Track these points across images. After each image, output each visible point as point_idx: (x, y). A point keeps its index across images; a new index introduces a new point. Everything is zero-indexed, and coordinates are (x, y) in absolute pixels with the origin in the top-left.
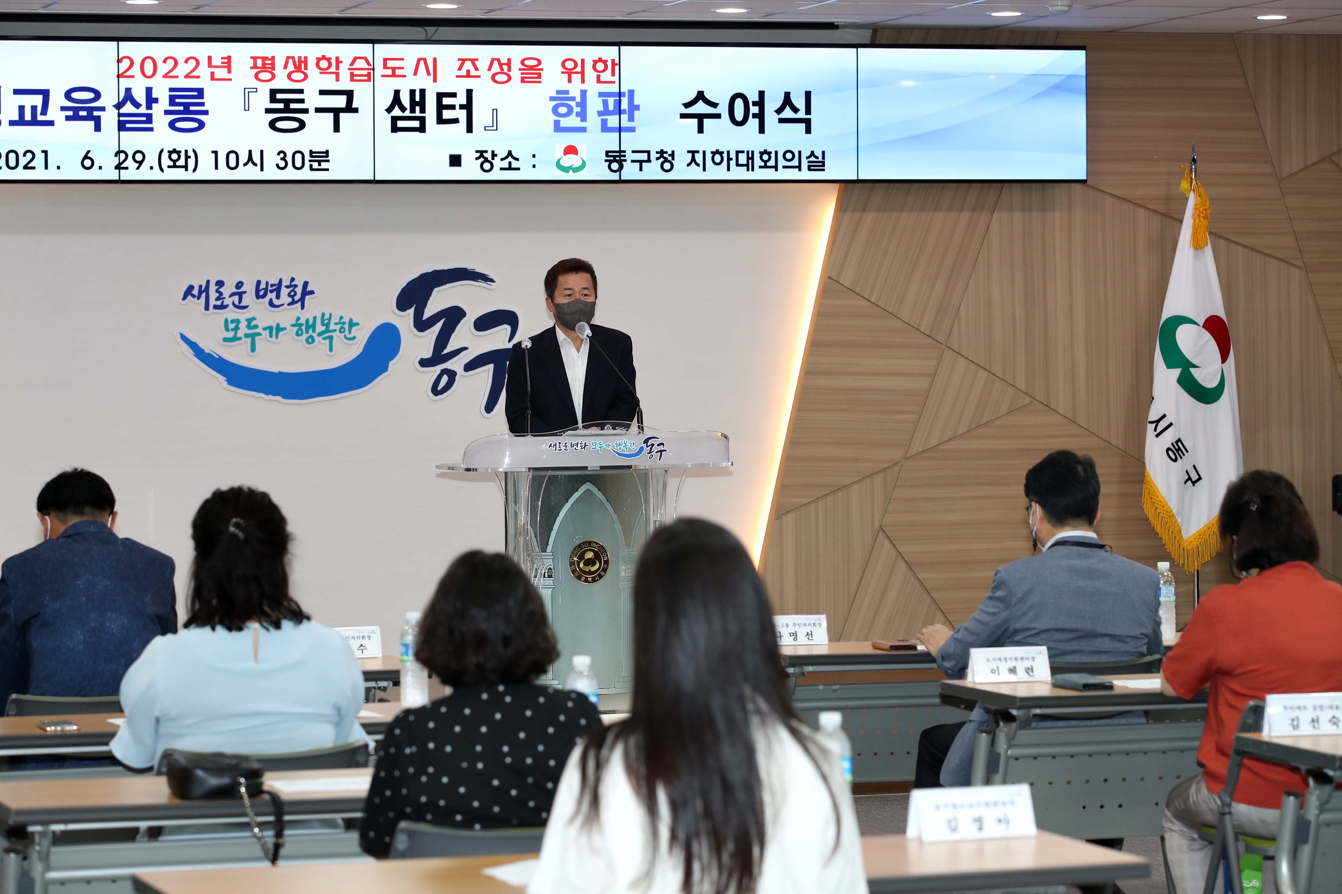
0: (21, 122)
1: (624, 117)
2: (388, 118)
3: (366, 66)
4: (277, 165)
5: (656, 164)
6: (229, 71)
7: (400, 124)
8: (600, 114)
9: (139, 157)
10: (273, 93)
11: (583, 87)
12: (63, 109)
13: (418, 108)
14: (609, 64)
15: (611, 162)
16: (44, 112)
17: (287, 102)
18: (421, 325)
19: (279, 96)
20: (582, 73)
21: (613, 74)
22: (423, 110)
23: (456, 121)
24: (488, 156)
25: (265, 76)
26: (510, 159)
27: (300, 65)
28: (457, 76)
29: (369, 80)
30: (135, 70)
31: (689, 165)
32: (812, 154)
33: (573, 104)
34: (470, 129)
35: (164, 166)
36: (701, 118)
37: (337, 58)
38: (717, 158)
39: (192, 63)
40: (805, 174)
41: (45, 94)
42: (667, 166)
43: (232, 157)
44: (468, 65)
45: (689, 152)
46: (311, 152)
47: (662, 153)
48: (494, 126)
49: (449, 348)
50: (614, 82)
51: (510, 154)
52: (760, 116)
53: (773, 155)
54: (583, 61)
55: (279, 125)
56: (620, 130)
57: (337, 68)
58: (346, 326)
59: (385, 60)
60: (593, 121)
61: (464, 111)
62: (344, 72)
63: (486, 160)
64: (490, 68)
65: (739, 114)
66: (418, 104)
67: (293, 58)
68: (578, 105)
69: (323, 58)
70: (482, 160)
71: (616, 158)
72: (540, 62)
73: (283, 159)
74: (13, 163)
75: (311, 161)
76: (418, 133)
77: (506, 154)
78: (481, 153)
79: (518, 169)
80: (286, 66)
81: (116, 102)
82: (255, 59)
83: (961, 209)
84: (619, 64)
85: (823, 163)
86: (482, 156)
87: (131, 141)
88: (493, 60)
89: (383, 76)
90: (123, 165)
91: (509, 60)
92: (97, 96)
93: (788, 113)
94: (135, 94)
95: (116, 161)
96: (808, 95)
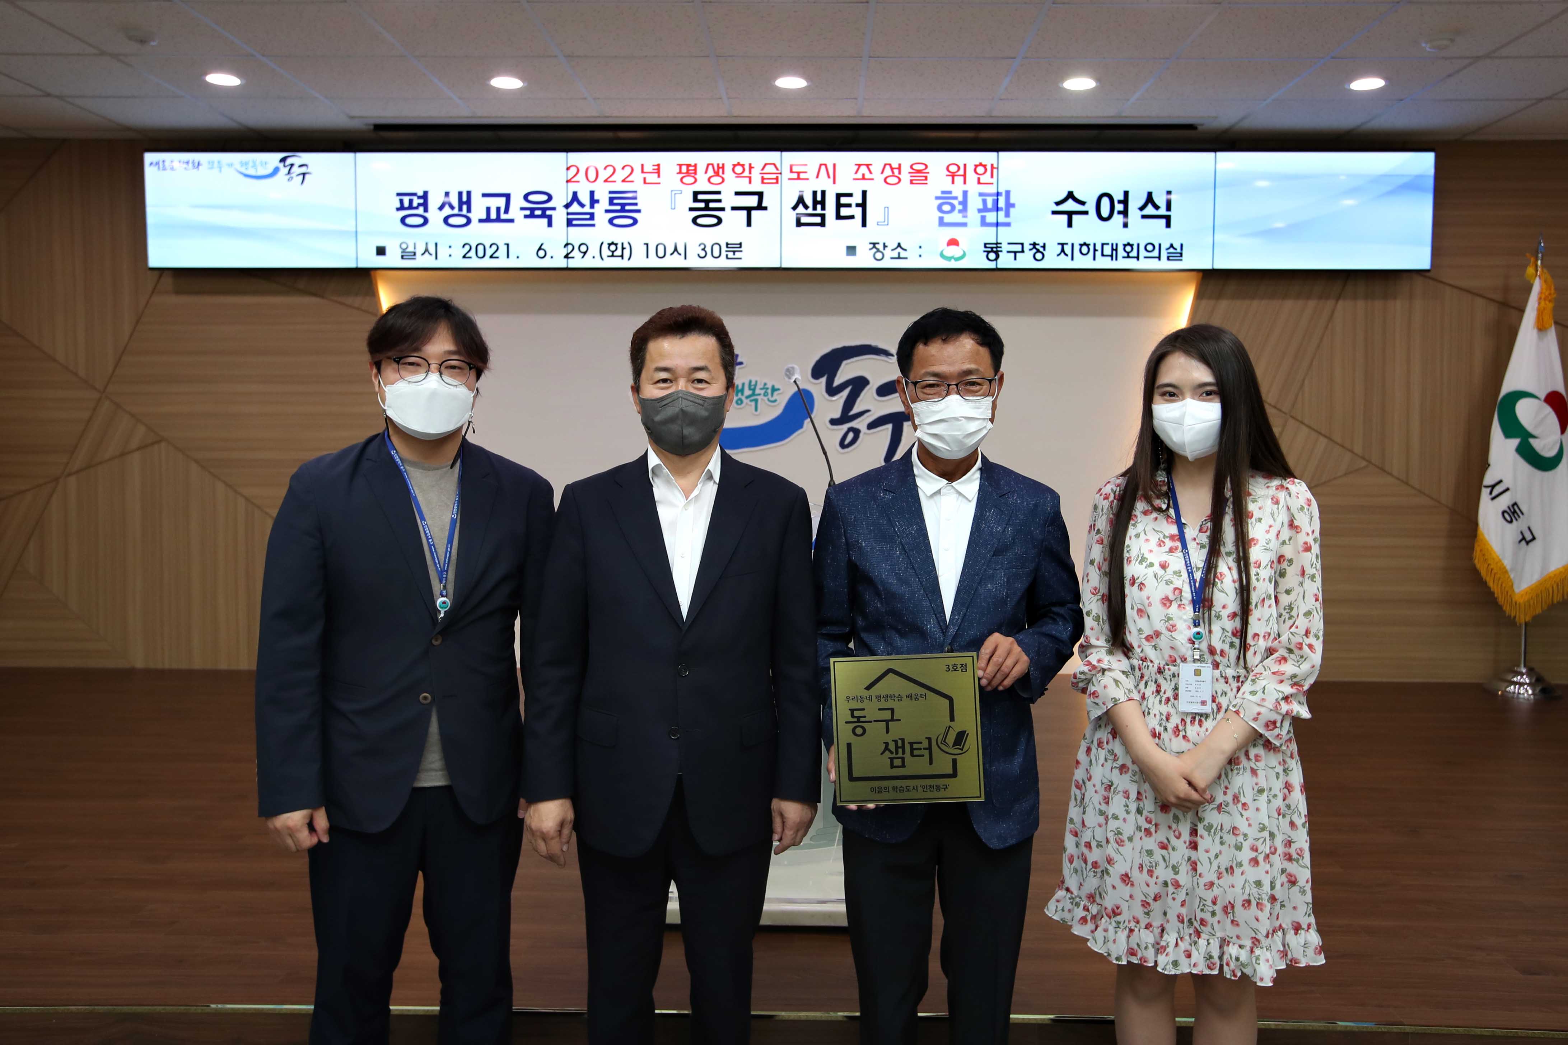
0: (488, 220)
1: (1001, 214)
2: (793, 215)
3: (775, 171)
4: (699, 255)
5: (1029, 254)
6: (659, 176)
8: (980, 211)
9: (583, 248)
10: (696, 194)
11: (965, 188)
12: (522, 209)
13: (819, 207)
14: (989, 168)
15: (988, 252)
16: (507, 211)
17: (707, 202)
18: (832, 391)
19: (700, 197)
20: (964, 176)
21: (992, 176)
22: (823, 208)
23: (852, 217)
24: (880, 247)
25: (689, 180)
26: (899, 249)
27: (719, 170)
28: (854, 179)
29: (777, 183)
30: (581, 176)
31: (1058, 255)
32: (1172, 246)
33: (955, 202)
34: (864, 224)
35: (604, 255)
36: (1070, 214)
37: (750, 165)
38: (1085, 249)
39: (628, 170)
40: (1164, 264)
41: (508, 196)
42: (1039, 256)
43: (661, 248)
44: (863, 169)
45: (1059, 244)
46: (727, 244)
47: (1034, 245)
48: (885, 222)
49: (856, 410)
50: (992, 184)
51: (899, 245)
52: (1125, 213)
53: (1135, 247)
54: (965, 165)
55: (699, 221)
56: (997, 225)
57: (750, 173)
58: (769, 391)
59: (791, 166)
60: (973, 216)
61: (860, 209)
62: (756, 176)
63: (878, 250)
64: (882, 173)
65: (1105, 211)
66: (819, 203)
67: (713, 165)
68: (960, 203)
69: (739, 164)
70: (874, 250)
71: (993, 249)
72: (926, 166)
73: (703, 249)
74: (481, 254)
75: (727, 251)
76: (819, 228)
77: (896, 245)
78: (874, 244)
79: (906, 258)
80: (706, 172)
81: (565, 203)
82: (680, 166)
83: (1308, 298)
84: (998, 168)
85: (1181, 254)
86: (874, 247)
87: (577, 235)
88: (885, 165)
89: (790, 179)
90: (570, 256)
91: (900, 165)
92: (550, 198)
93: (1150, 210)
94: (580, 196)
95: (564, 252)
96: (1169, 192)
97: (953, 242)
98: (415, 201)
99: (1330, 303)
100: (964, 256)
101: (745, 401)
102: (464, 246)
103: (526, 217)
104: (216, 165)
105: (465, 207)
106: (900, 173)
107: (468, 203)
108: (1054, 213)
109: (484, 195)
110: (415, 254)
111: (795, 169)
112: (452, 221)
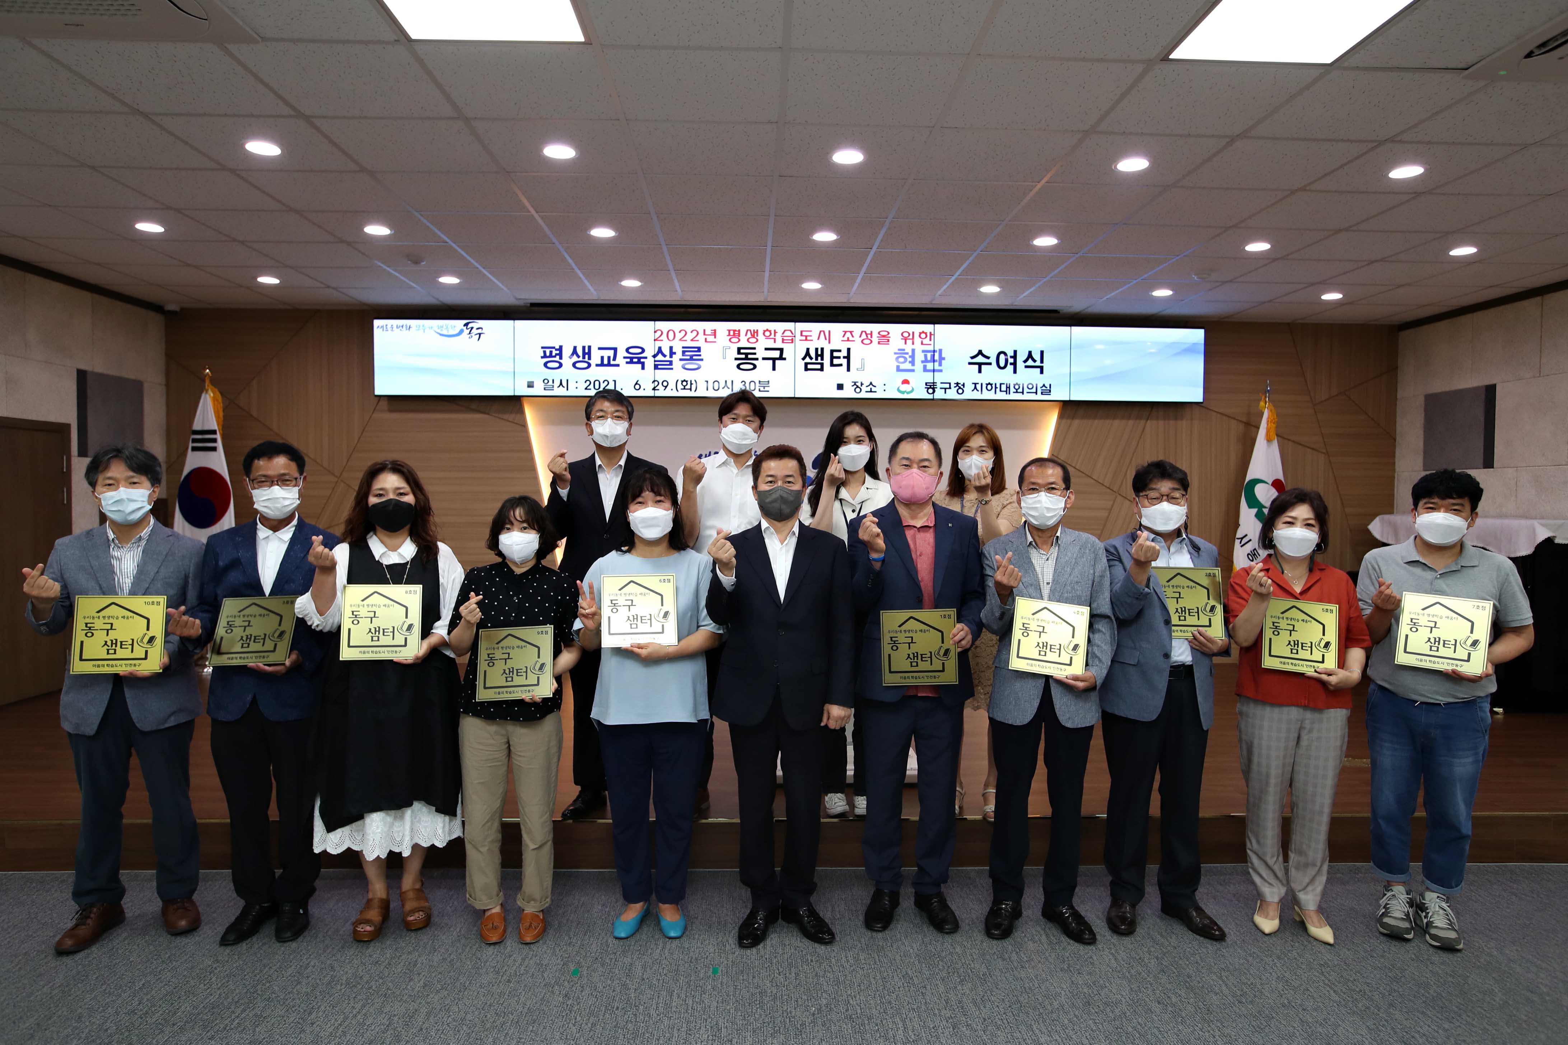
0: (602, 365)
1: (936, 364)
2: (803, 363)
3: (791, 335)
5: (954, 390)
6: (715, 337)
7: (809, 366)
8: (923, 362)
9: (665, 384)
10: (739, 349)
11: (913, 347)
12: (625, 358)
13: (819, 358)
14: (928, 334)
15: (928, 388)
16: (614, 359)
17: (747, 354)
19: (742, 351)
20: (913, 339)
21: (930, 340)
22: (822, 359)
23: (841, 365)
24: (859, 385)
25: (735, 340)
26: (871, 386)
27: (754, 334)
28: (842, 341)
29: (792, 342)
30: (664, 337)
31: (973, 391)
32: (1044, 385)
33: (907, 356)
34: (848, 370)
35: (679, 388)
36: (980, 365)
37: (775, 330)
38: (989, 387)
39: (695, 333)
40: (1040, 397)
41: (615, 350)
42: (960, 391)
43: (716, 384)
44: (848, 335)
45: (973, 384)
46: (760, 382)
47: (957, 384)
48: (862, 368)
50: (930, 345)
51: (871, 383)
52: (1014, 364)
53: (1021, 386)
54: (913, 333)
55: (742, 367)
56: (934, 371)
57: (775, 336)
59: (802, 332)
60: (919, 366)
61: (846, 360)
62: (779, 338)
63: (858, 387)
64: (860, 337)
65: (1002, 363)
66: (819, 355)
67: (750, 330)
68: (910, 357)
69: (767, 330)
70: (855, 386)
71: (931, 387)
72: (889, 333)
75: (760, 386)
76: (819, 372)
77: (869, 384)
78: (855, 383)
79: (876, 392)
80: (746, 335)
81: (653, 354)
82: (729, 331)
83: (1129, 418)
84: (934, 335)
85: (1050, 391)
87: (661, 375)
88: (862, 332)
89: (801, 340)
90: (656, 389)
91: (871, 332)
92: (643, 351)
93: (1030, 363)
94: (663, 350)
95: (652, 386)
96: (1042, 353)
97: (906, 382)
98: (554, 352)
99: (1143, 422)
102: (586, 382)
104: (421, 327)
105: (587, 356)
107: (589, 353)
108: (970, 363)
109: (600, 349)
110: (553, 387)
111: (804, 333)
112: (578, 365)
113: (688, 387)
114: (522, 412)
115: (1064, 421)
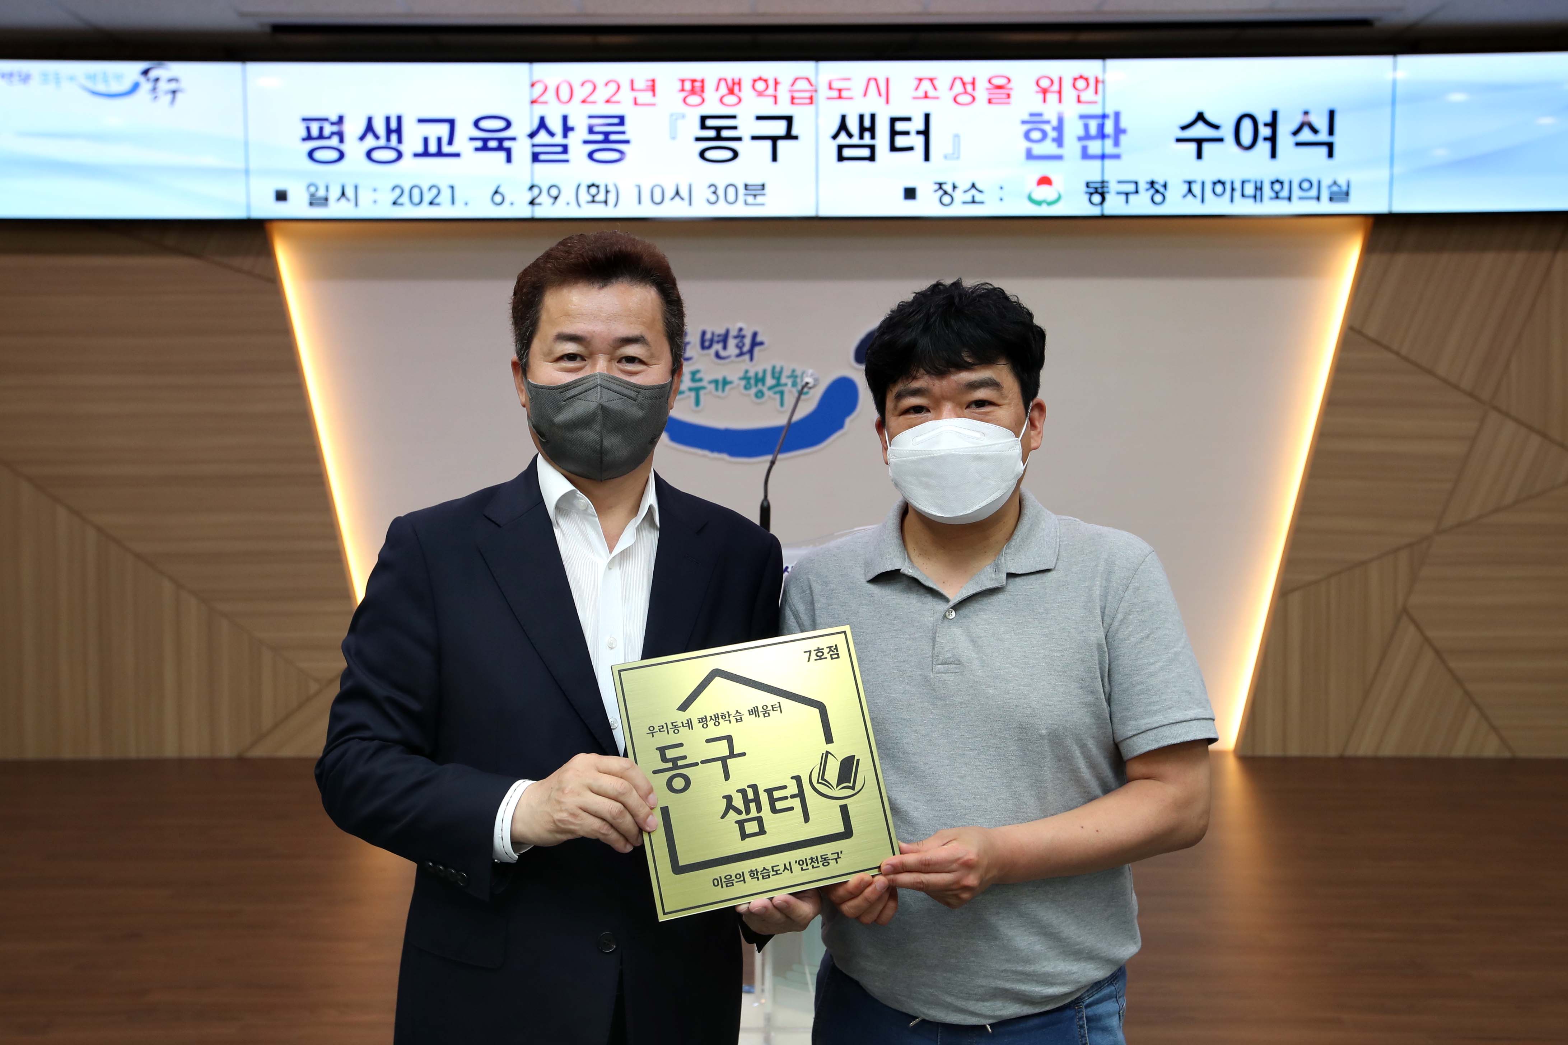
0: (426, 154)
1: (1109, 143)
2: (833, 146)
3: (809, 87)
4: (708, 201)
5: (1145, 196)
6: (654, 95)
7: (847, 153)
8: (1080, 139)
10: (703, 119)
11: (1061, 108)
12: (472, 139)
13: (867, 135)
14: (1092, 82)
15: (1091, 194)
16: (450, 142)
17: (718, 129)
19: (709, 123)
20: (1060, 92)
21: (1096, 93)
22: (873, 137)
23: (911, 149)
24: (948, 188)
25: (694, 100)
26: (973, 191)
27: (733, 87)
28: (915, 98)
29: (811, 103)
30: (550, 95)
31: (1185, 196)
32: (1335, 183)
33: (1048, 128)
34: (927, 158)
35: (582, 201)
36: (1199, 142)
37: (776, 78)
38: (1219, 188)
39: (613, 87)
40: (1325, 207)
41: (452, 122)
42: (1158, 198)
43: (658, 191)
44: (926, 85)
45: (1185, 182)
46: (746, 185)
47: (1152, 183)
48: (954, 155)
50: (1095, 102)
51: (973, 186)
52: (1272, 139)
53: (1286, 186)
54: (1060, 79)
55: (708, 155)
56: (1103, 157)
57: (776, 90)
59: (830, 81)
60: (1071, 146)
61: (921, 138)
62: (784, 94)
63: (946, 193)
64: (951, 88)
65: (1246, 137)
66: (868, 130)
67: (725, 80)
68: (1054, 129)
69: (760, 79)
70: (941, 192)
71: (1098, 190)
72: (1009, 80)
73: (714, 193)
74: (416, 199)
75: (746, 195)
76: (867, 163)
77: (969, 185)
78: (940, 184)
79: (982, 203)
80: (717, 89)
81: (529, 131)
82: (683, 81)
83: (1516, 248)
84: (1103, 82)
85: (1347, 194)
86: (941, 188)
87: (545, 173)
88: (955, 78)
89: (829, 98)
90: (537, 201)
91: (974, 79)
92: (509, 124)
93: (1306, 135)
94: (549, 123)
95: (529, 197)
96: (1332, 114)
98: (328, 129)
100: (1059, 199)
101: (768, 393)
102: (393, 189)
103: (477, 149)
105: (394, 137)
106: (974, 89)
107: (399, 131)
108: (1179, 140)
109: (421, 121)
110: (326, 199)
111: (836, 85)
112: (377, 155)
113: (601, 197)
114: (268, 253)
115: (1375, 258)
